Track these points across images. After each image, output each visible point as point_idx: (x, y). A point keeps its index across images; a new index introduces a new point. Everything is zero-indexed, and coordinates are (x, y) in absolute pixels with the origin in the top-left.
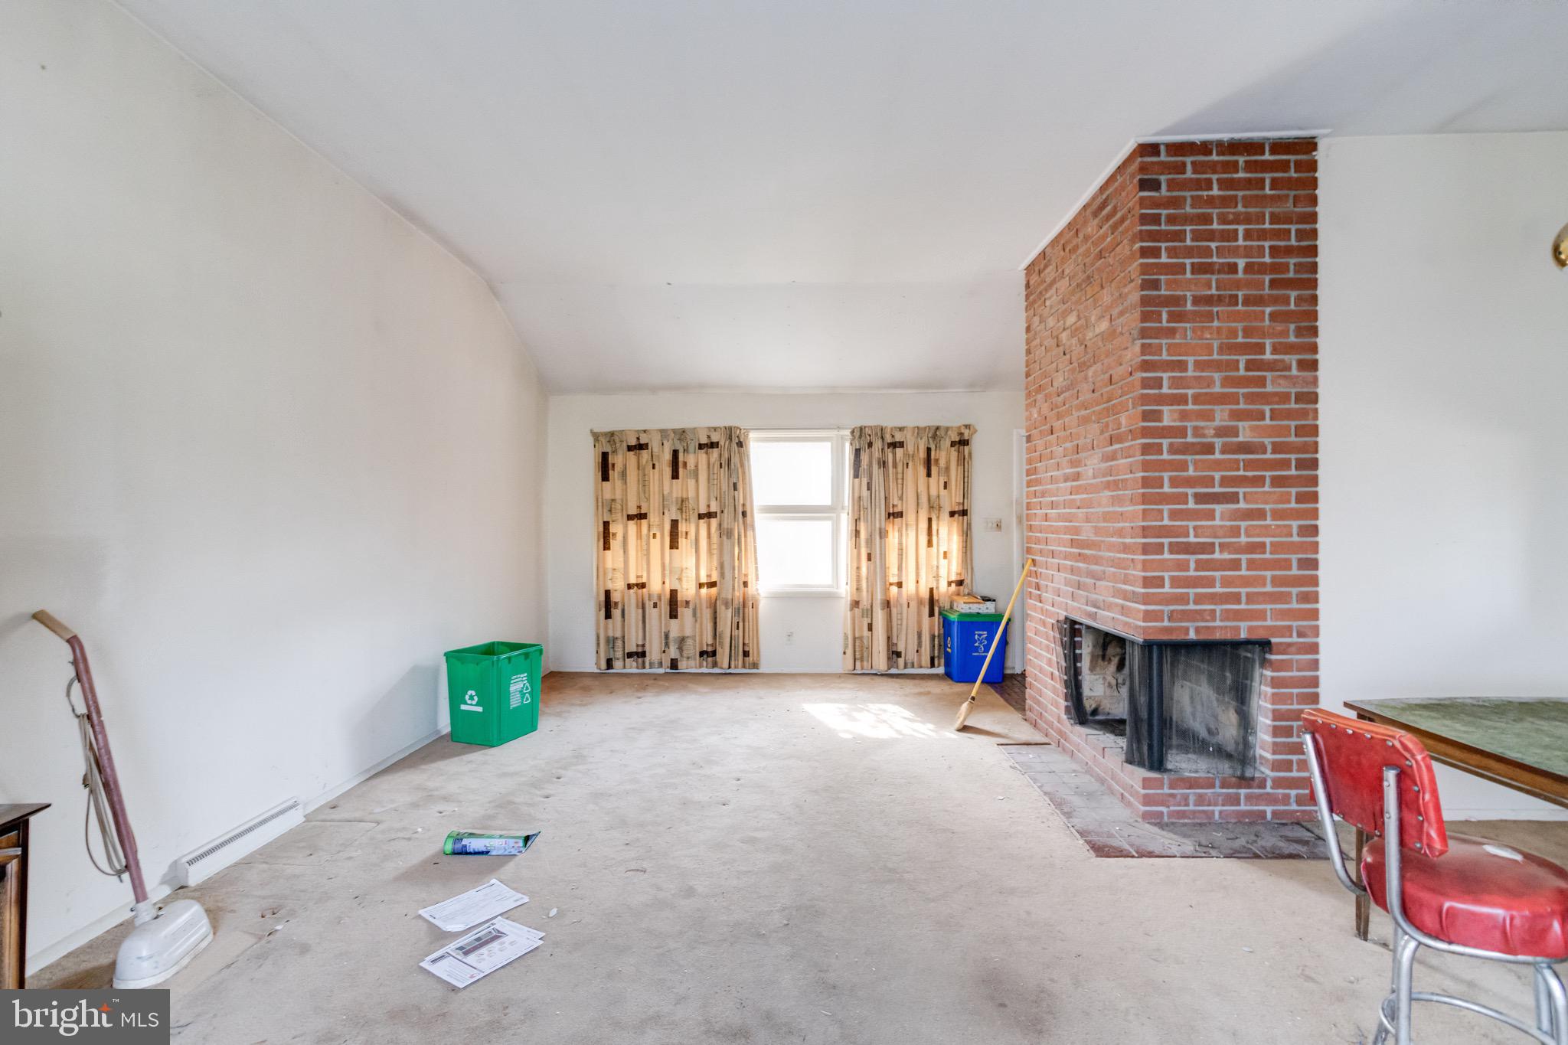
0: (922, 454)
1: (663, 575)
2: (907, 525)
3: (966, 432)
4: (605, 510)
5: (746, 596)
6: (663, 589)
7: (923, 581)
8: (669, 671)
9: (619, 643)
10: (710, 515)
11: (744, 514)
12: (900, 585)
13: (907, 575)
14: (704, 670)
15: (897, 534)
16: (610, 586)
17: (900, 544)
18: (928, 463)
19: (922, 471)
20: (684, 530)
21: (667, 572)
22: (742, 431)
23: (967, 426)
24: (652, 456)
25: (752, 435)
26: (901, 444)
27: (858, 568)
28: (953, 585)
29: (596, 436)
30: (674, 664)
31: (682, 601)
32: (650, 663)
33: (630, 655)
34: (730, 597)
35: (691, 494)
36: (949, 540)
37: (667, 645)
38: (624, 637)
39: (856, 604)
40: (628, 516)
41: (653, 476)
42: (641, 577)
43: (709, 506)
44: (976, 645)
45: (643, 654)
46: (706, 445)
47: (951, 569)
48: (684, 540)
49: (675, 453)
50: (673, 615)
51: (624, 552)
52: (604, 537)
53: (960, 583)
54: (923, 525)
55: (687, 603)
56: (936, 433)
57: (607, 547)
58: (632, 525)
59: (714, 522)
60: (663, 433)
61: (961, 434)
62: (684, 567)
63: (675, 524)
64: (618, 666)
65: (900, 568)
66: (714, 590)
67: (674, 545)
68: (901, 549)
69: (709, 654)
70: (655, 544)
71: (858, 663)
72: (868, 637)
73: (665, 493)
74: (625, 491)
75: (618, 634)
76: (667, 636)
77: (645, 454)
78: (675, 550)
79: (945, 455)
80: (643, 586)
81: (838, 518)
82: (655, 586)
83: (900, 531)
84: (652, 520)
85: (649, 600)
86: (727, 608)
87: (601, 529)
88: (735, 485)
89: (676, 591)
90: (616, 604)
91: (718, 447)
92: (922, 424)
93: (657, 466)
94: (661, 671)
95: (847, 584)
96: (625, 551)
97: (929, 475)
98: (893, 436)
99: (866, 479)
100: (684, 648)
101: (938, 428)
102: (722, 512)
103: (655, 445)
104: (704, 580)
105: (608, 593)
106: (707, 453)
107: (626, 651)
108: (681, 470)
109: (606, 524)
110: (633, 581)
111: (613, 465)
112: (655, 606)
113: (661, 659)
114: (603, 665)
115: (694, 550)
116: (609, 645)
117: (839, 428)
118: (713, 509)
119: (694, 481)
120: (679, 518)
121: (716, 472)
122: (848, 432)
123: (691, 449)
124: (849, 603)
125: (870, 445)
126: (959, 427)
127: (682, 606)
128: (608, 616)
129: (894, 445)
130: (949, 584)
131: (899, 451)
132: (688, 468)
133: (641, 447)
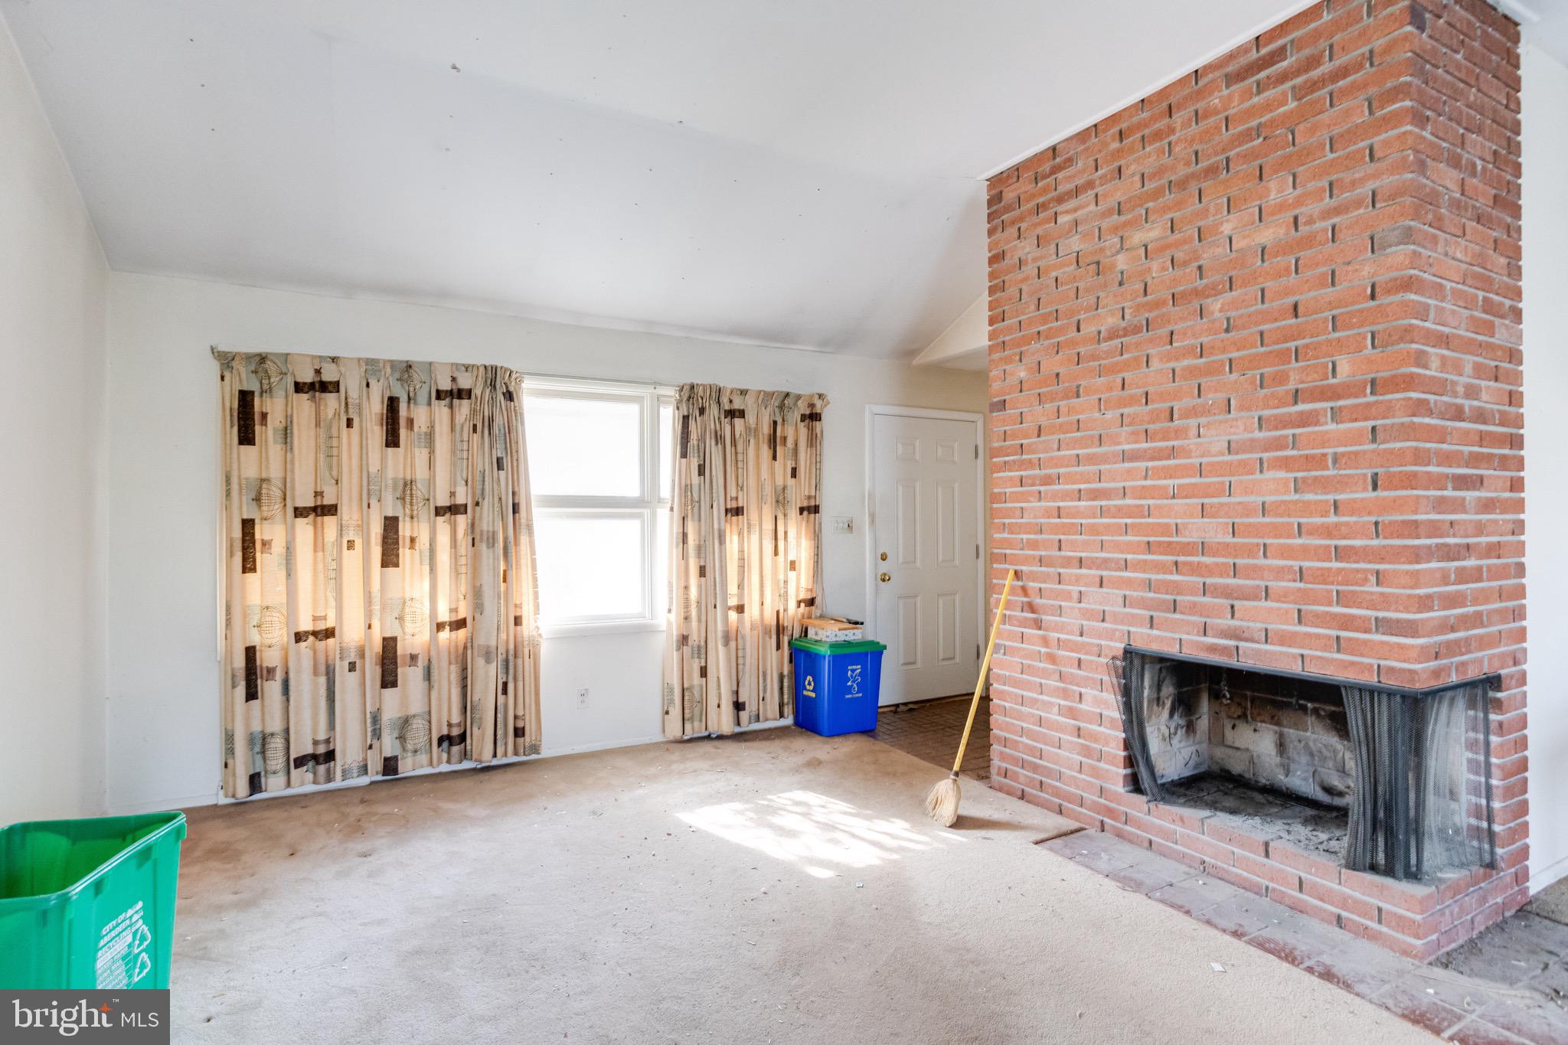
0: (766, 429)
1: (369, 614)
2: (749, 525)
3: (819, 403)
4: (244, 498)
5: (519, 639)
6: (369, 637)
7: (768, 601)
8: (380, 778)
9: (277, 743)
10: (454, 510)
11: (515, 509)
12: (740, 609)
13: (750, 594)
14: (445, 768)
15: (735, 538)
16: (255, 639)
17: (741, 551)
18: (773, 441)
19: (766, 452)
20: (408, 534)
21: (376, 607)
22: (514, 376)
23: (820, 396)
24: (347, 404)
25: (528, 384)
26: (742, 414)
27: (686, 588)
28: (802, 605)
29: (226, 361)
30: (390, 766)
31: (404, 656)
32: (344, 771)
33: (300, 762)
34: (493, 643)
35: (421, 473)
36: (799, 545)
37: (377, 734)
38: (287, 731)
39: (684, 639)
40: (296, 509)
41: (349, 440)
42: (325, 618)
43: (453, 494)
44: (849, 683)
45: (330, 756)
46: (450, 394)
47: (800, 584)
48: (408, 551)
49: (392, 404)
50: (389, 680)
51: (289, 575)
52: (244, 549)
53: (811, 602)
54: (768, 526)
55: (413, 658)
56: (785, 400)
57: (249, 565)
58: (304, 528)
59: (462, 520)
60: (372, 366)
61: (812, 406)
62: (408, 596)
63: (391, 525)
64: (275, 786)
65: (740, 586)
66: (462, 633)
67: (390, 559)
68: (742, 559)
69: (454, 740)
70: (352, 561)
71: (688, 726)
72: (701, 686)
73: (373, 469)
74: (287, 466)
75: (275, 725)
76: (376, 719)
77: (331, 401)
78: (391, 570)
79: (794, 430)
80: (329, 633)
81: (654, 515)
82: (352, 633)
83: (740, 533)
84: (345, 517)
85: (341, 658)
86: (488, 661)
87: (237, 533)
88: (499, 461)
89: (394, 639)
90: (271, 671)
91: (470, 398)
92: (769, 389)
93: (356, 423)
94: (365, 780)
95: (670, 611)
96: (290, 573)
97: (774, 458)
98: (731, 401)
99: (696, 459)
100: (409, 735)
101: (787, 395)
102: (477, 504)
103: (352, 385)
104: (444, 616)
105: (250, 652)
106: (451, 406)
107: (293, 756)
108: (403, 432)
109: (248, 525)
110: (305, 625)
111: (264, 416)
112: (352, 667)
113: (366, 760)
114: (242, 789)
115: (427, 568)
116: (252, 749)
117: (656, 384)
118: (460, 500)
119: (425, 452)
120: (399, 513)
121: (466, 439)
122: (671, 392)
123: (422, 396)
124: (675, 639)
125: (702, 411)
126: (812, 396)
127: (404, 665)
128: (251, 694)
129: (732, 414)
130: (799, 603)
131: (738, 422)
132: (416, 429)
133: (321, 387)
